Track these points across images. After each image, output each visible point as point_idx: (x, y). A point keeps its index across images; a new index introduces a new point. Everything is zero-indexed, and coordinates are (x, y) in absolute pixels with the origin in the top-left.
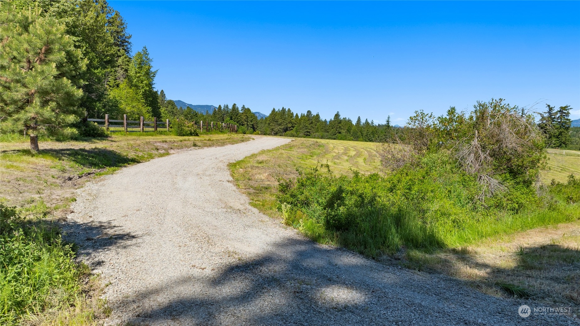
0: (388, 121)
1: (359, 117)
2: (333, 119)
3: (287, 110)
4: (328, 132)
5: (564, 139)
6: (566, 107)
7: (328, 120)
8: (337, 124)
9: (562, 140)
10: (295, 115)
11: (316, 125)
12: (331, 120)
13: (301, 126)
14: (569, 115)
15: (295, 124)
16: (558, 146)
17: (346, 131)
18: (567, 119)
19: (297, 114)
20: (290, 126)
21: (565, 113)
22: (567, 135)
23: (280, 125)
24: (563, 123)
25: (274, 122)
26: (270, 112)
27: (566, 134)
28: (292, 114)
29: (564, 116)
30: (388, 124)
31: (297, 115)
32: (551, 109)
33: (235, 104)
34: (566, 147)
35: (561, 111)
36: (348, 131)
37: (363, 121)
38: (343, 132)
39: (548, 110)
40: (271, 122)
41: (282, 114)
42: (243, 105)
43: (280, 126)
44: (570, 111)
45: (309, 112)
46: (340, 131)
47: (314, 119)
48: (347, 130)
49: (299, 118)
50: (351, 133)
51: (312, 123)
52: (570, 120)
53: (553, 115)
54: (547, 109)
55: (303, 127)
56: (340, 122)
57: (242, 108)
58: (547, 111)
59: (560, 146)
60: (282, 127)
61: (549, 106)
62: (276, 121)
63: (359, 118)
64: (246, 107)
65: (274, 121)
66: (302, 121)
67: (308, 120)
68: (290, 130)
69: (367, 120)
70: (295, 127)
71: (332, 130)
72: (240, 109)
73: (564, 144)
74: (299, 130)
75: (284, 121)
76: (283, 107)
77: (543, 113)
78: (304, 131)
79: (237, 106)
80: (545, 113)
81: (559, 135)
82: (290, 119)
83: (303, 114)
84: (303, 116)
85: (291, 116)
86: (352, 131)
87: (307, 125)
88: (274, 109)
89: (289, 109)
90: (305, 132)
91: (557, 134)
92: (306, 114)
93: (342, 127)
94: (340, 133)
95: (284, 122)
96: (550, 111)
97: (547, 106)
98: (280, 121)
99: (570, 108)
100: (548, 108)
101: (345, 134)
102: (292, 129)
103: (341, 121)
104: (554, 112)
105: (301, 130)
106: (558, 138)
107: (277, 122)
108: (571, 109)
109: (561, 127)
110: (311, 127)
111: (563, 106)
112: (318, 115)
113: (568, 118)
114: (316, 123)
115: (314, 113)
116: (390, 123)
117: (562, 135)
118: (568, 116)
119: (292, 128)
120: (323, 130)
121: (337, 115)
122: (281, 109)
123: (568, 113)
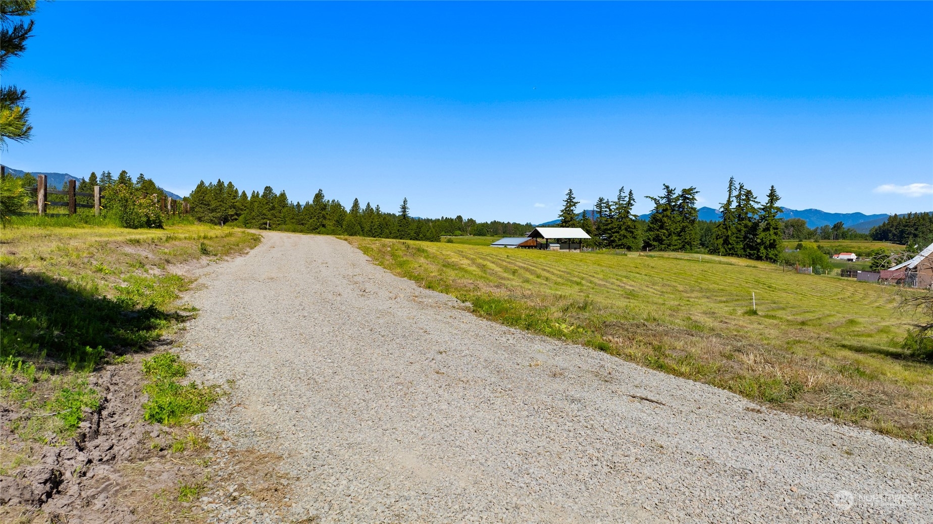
0: (404, 208)
1: (356, 199)
2: (311, 202)
3: (226, 185)
4: (302, 224)
5: (688, 237)
6: (691, 189)
7: (303, 203)
8: (319, 211)
9: (686, 239)
10: (240, 193)
11: (280, 213)
12: (307, 204)
13: (254, 213)
14: (695, 201)
15: (242, 210)
16: (681, 249)
17: (334, 222)
18: (692, 208)
19: (244, 192)
20: (232, 213)
21: (688, 198)
22: (692, 232)
23: (213, 211)
24: (686, 214)
25: (203, 206)
26: (194, 188)
27: (691, 230)
28: (236, 191)
29: (688, 202)
30: (404, 211)
31: (244, 194)
32: (670, 192)
33: (124, 172)
34: (691, 249)
35: (683, 195)
36: (339, 223)
37: (363, 206)
38: (330, 224)
39: (666, 194)
40: (197, 205)
41: (218, 192)
42: (141, 174)
43: (214, 213)
44: (696, 197)
45: (268, 189)
46: (325, 222)
47: (277, 201)
48: (337, 221)
49: (249, 199)
50: (344, 227)
51: (273, 208)
52: (696, 208)
53: (673, 202)
54: (664, 193)
55: (258, 216)
56: (324, 207)
57: (138, 178)
58: (663, 196)
59: (682, 248)
60: (219, 215)
61: (667, 187)
62: (205, 205)
63: (356, 201)
64: (146, 178)
65: (201, 204)
66: (256, 204)
67: (267, 203)
68: (233, 220)
69: (368, 204)
70: (243, 216)
71: (311, 221)
72: (134, 181)
73: (688, 245)
74: (250, 221)
75: (221, 203)
76: (219, 180)
77: (658, 198)
78: (259, 223)
79: (128, 175)
80: (662, 197)
81: (681, 232)
82: (233, 201)
83: (256, 192)
84: (255, 196)
85: (234, 196)
86: (345, 223)
87: (264, 212)
88: (202, 183)
89: (230, 183)
90: (262, 224)
91: (679, 230)
92: (261, 193)
93: (328, 217)
94: (324, 226)
95: (221, 205)
96: (668, 195)
97: (664, 187)
98: (214, 204)
99: (695, 191)
100: (666, 190)
101: (333, 228)
102: (236, 219)
103: (325, 205)
104: (674, 196)
105: (254, 221)
106: (680, 236)
107: (209, 205)
108: (697, 192)
109: (683, 219)
110: (273, 214)
111: (687, 188)
112: (283, 195)
113: (694, 206)
114: (281, 208)
115: (277, 192)
116: (407, 210)
117: (685, 232)
118: (693, 203)
119: (236, 217)
120: (294, 221)
121: (319, 196)
122: (215, 183)
123: (694, 199)
